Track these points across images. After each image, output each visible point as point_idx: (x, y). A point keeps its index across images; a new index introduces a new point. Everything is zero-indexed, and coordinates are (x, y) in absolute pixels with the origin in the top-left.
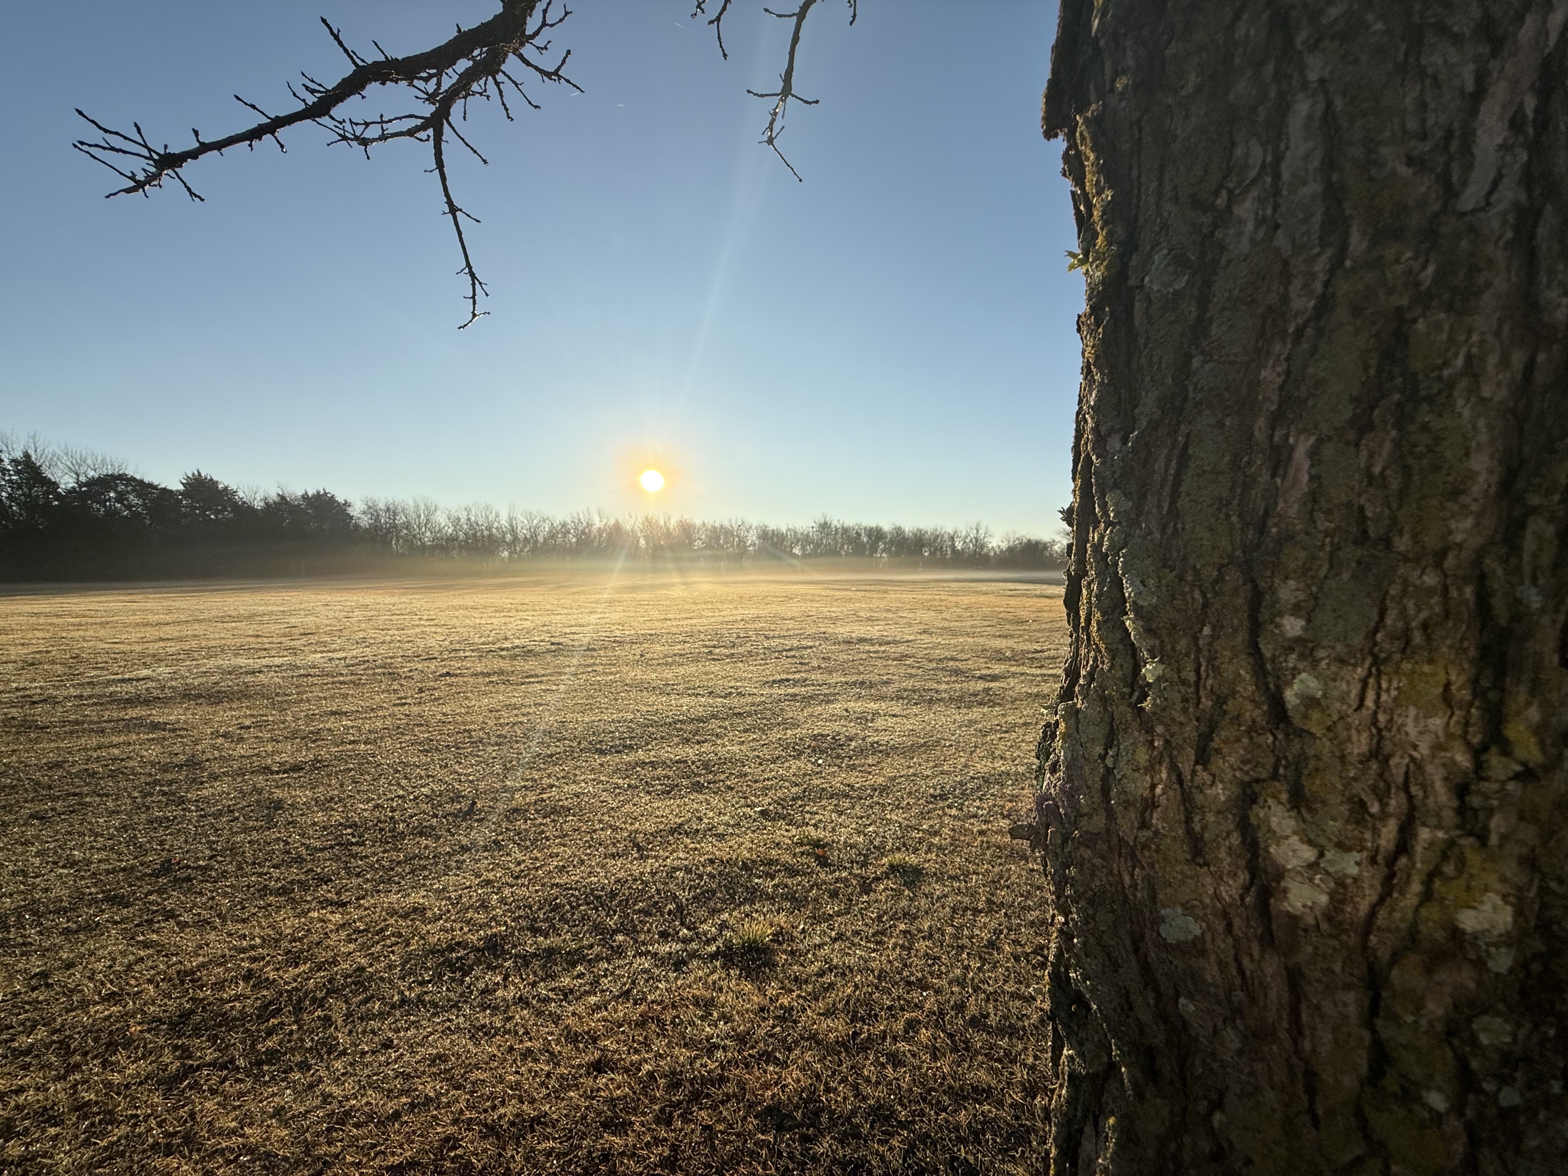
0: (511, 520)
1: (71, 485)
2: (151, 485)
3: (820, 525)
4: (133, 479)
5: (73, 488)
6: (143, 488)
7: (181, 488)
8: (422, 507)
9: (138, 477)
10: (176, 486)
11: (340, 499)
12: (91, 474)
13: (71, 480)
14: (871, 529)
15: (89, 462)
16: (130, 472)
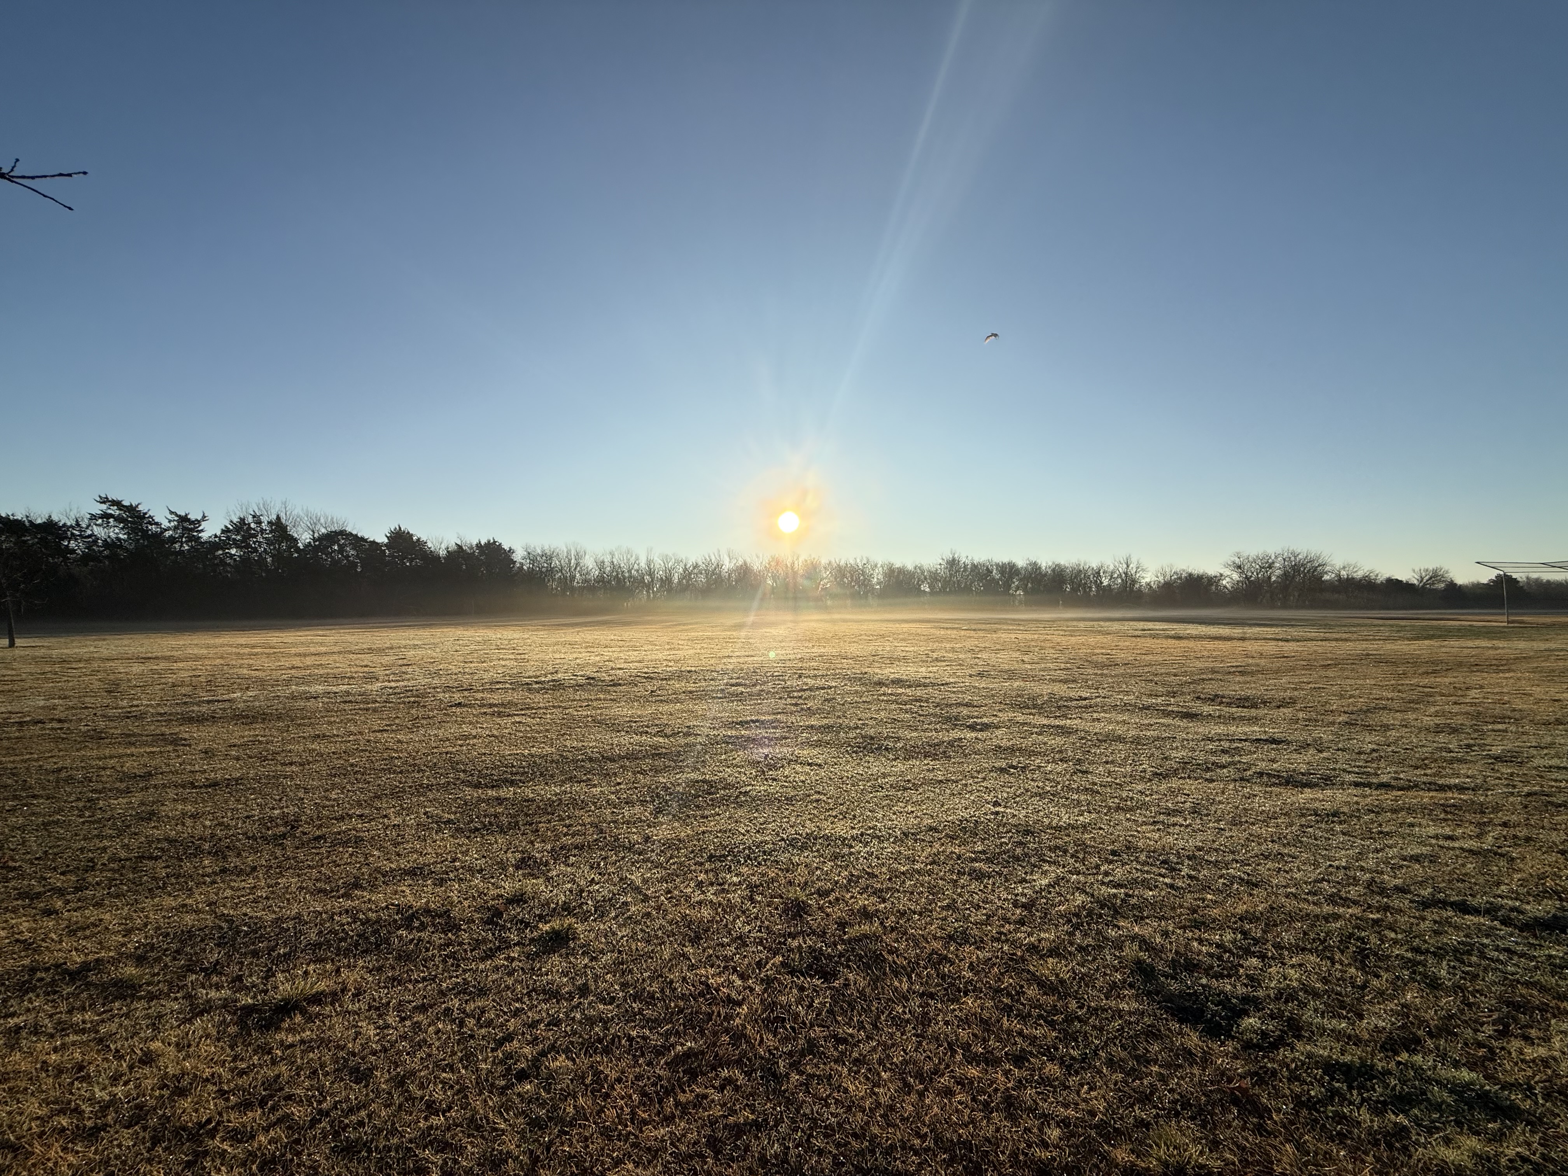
0: (649, 563)
1: (308, 541)
2: (363, 539)
3: (948, 562)
4: (351, 534)
5: (310, 543)
6: (357, 541)
7: (386, 541)
8: (573, 553)
9: (354, 532)
10: (382, 539)
11: (506, 547)
12: (323, 531)
13: (308, 536)
14: (1004, 565)
15: (322, 521)
16: (349, 529)
